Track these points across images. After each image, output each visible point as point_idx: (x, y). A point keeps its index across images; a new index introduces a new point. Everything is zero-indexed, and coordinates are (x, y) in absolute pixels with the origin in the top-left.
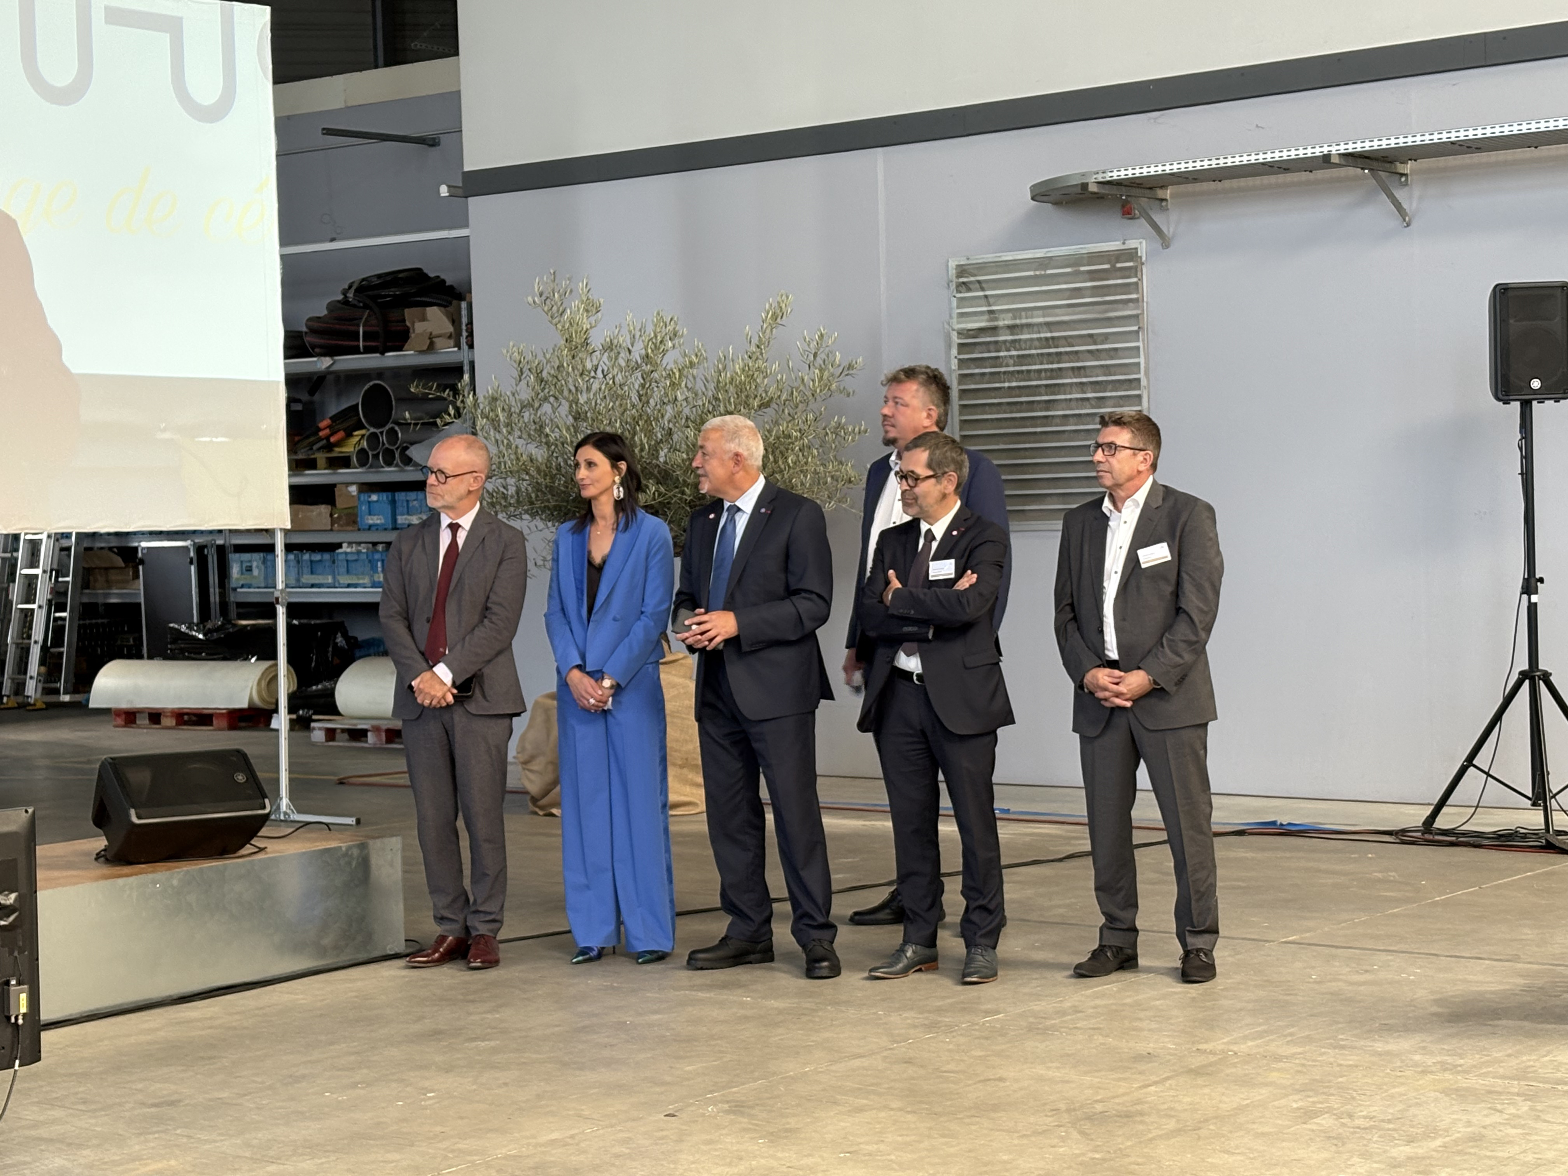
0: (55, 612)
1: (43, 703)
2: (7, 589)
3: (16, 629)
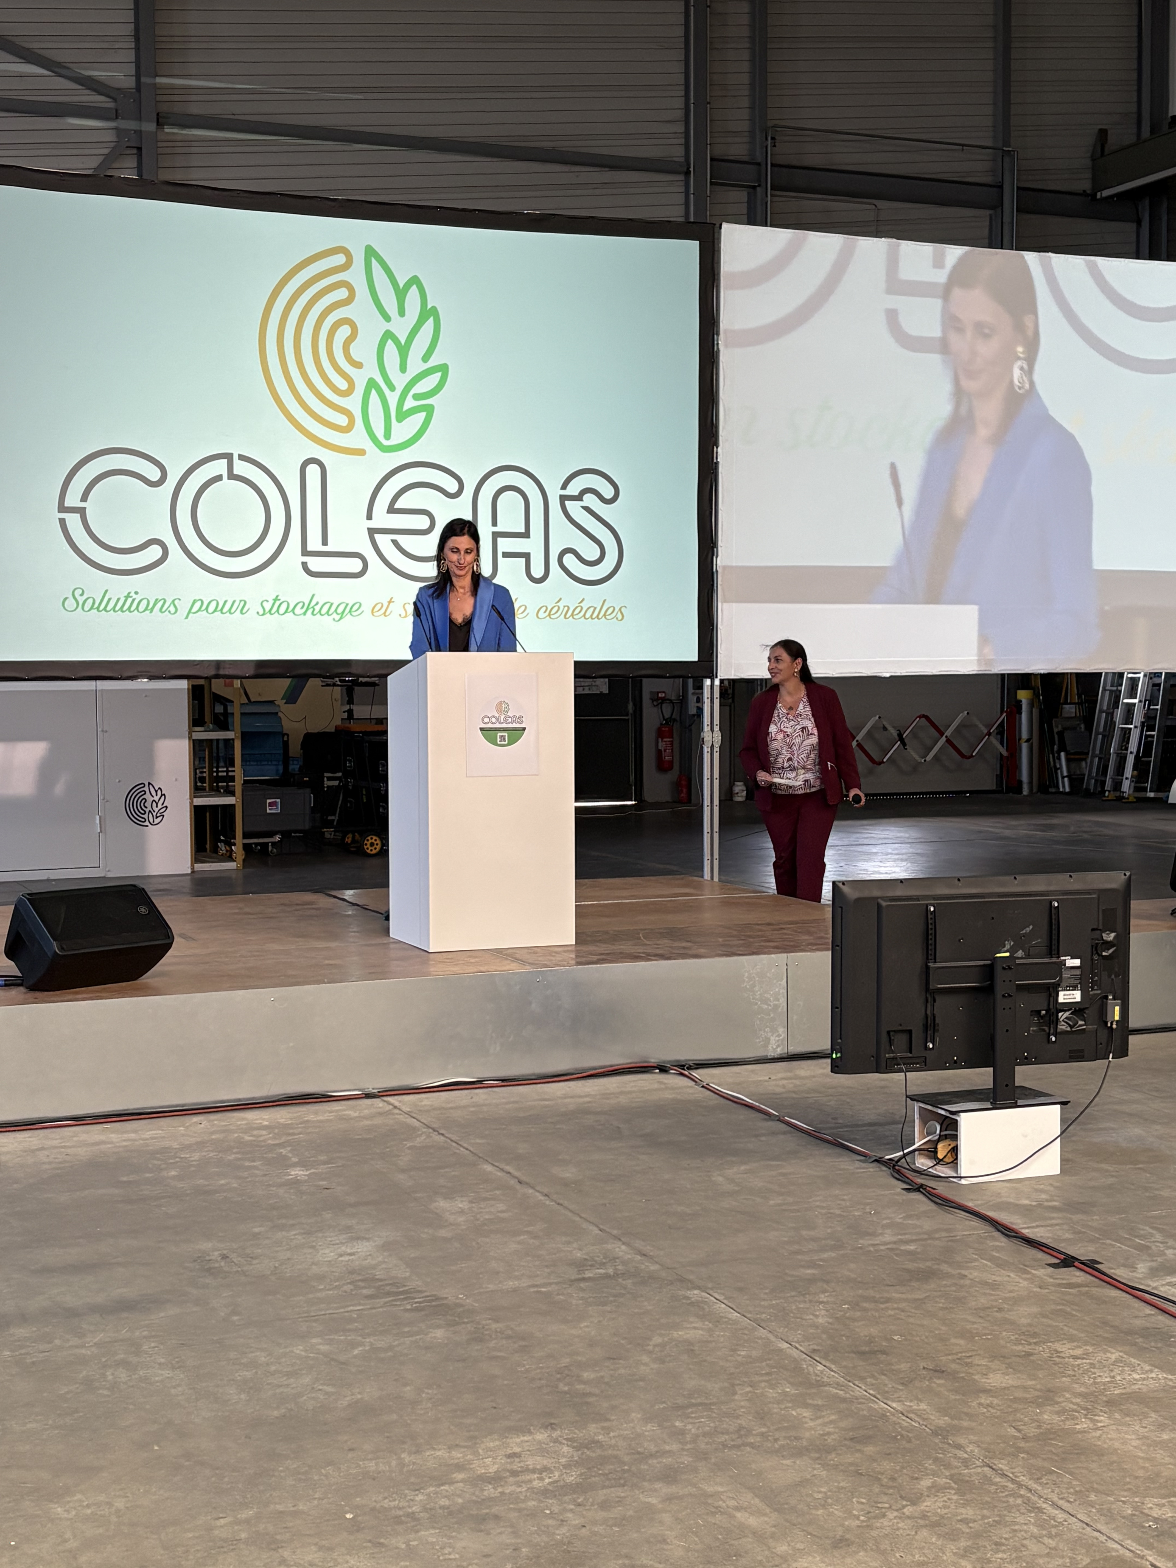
0: (1146, 731)
1: (1135, 798)
2: (1112, 714)
3: (1117, 743)
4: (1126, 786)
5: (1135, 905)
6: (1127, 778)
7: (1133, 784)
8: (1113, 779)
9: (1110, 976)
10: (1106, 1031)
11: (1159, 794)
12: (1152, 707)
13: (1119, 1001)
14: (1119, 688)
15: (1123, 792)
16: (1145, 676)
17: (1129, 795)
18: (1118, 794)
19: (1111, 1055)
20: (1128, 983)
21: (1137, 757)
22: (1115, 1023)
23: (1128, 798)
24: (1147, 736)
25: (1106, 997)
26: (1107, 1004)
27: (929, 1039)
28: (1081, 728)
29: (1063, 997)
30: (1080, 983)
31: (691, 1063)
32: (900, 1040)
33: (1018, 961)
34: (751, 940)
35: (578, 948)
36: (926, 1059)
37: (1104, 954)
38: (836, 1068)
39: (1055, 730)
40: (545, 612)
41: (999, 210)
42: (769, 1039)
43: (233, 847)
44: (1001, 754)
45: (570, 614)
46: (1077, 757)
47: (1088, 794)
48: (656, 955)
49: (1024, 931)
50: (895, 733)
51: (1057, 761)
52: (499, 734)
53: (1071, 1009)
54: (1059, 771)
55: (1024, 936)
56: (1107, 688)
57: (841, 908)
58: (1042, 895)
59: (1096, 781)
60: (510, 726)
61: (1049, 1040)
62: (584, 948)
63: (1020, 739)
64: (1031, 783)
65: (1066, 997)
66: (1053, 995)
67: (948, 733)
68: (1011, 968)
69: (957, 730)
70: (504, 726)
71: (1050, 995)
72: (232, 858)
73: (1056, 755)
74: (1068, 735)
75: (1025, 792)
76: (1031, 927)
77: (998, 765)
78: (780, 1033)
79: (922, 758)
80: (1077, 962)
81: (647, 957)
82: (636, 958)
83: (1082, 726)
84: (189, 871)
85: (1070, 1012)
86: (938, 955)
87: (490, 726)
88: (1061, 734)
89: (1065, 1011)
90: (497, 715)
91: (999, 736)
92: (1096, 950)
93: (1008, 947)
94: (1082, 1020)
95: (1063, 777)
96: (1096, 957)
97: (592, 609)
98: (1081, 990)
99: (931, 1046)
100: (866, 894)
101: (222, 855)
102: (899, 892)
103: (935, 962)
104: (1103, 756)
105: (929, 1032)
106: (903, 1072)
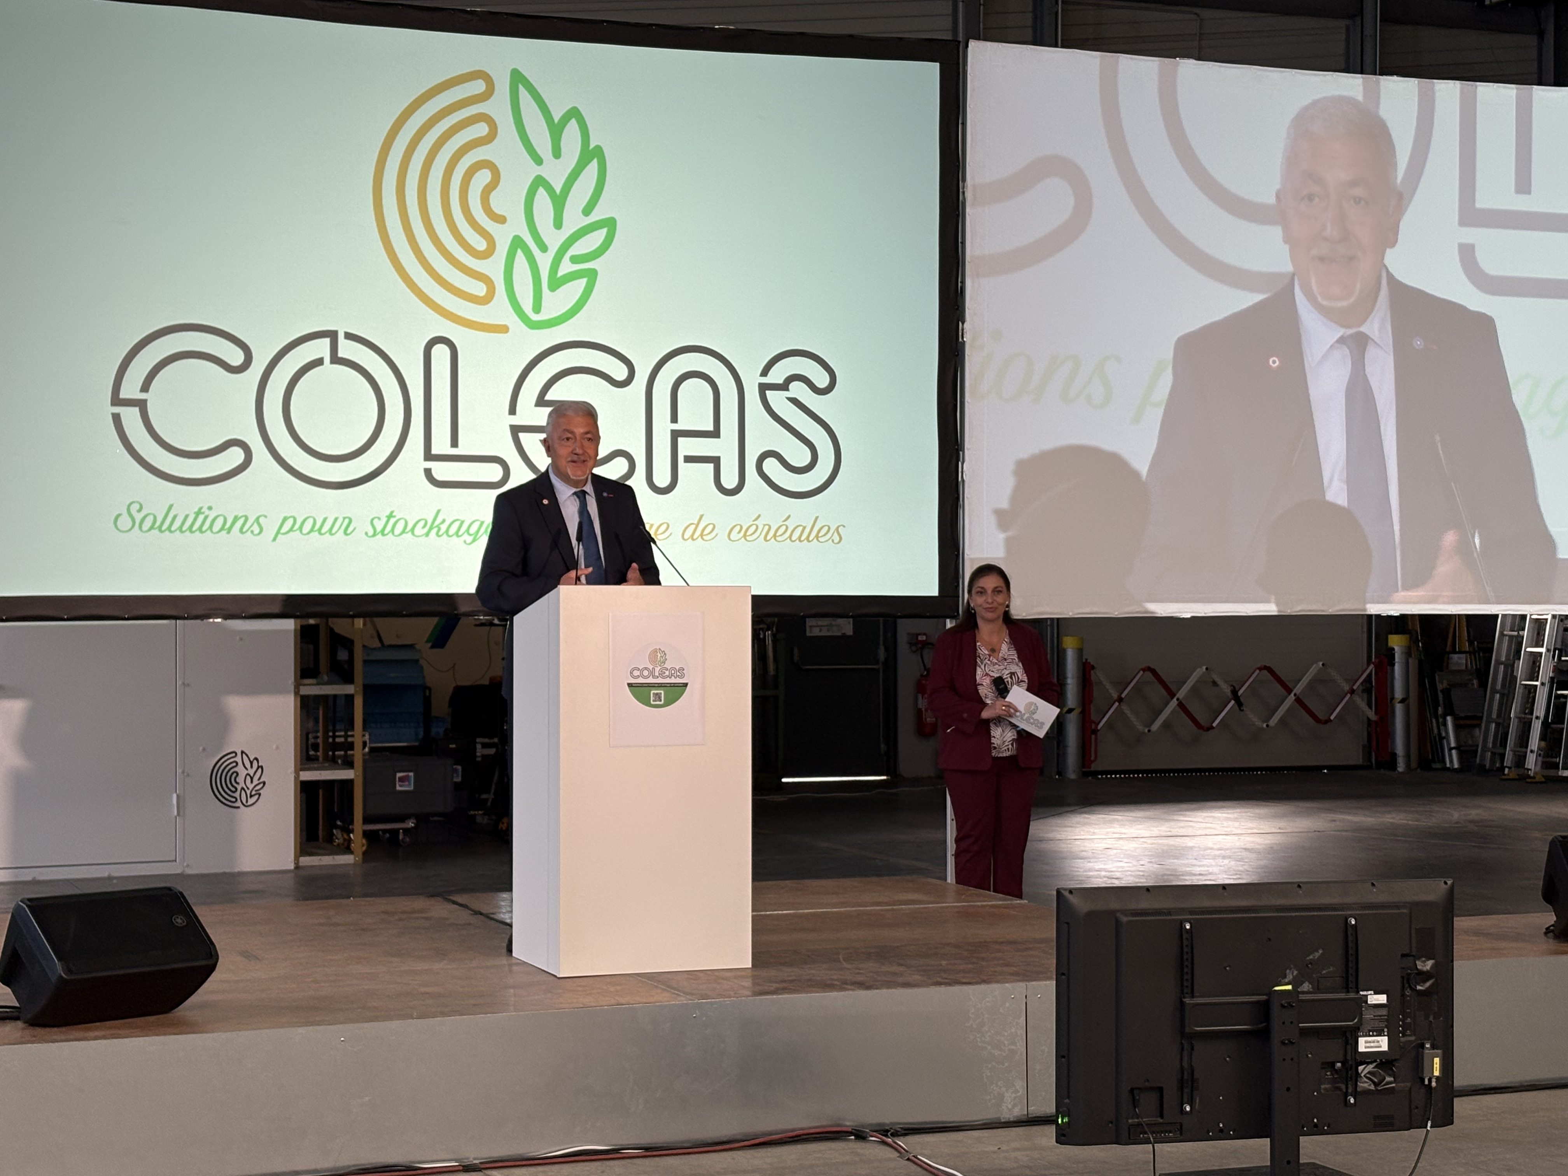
0: (1556, 690)
1: (1543, 776)
2: (1513, 666)
3: (1519, 705)
4: (1531, 762)
5: (1461, 923)
6: (1532, 751)
7: (1540, 759)
8: (1514, 752)
9: (1427, 1017)
10: (1423, 1090)
12: (1563, 659)
13: (1439, 1051)
14: (1521, 633)
15: (1528, 770)
16: (1554, 617)
17: (1535, 773)
18: (1521, 771)
19: (1429, 1124)
20: (1452, 1026)
21: (1545, 723)
22: (1434, 1080)
23: (1534, 778)
24: (1558, 697)
25: (1422, 1046)
26: (1423, 1053)
27: (1185, 1100)
28: (1473, 684)
29: (1365, 1044)
30: (1386, 1027)
31: (897, 1127)
32: (1148, 1101)
33: (1302, 997)
34: (984, 963)
35: (755, 973)
36: (1181, 1126)
37: (1419, 988)
38: (1063, 1138)
39: (1440, 687)
40: (740, 532)
41: (1358, 19)
42: (1003, 1096)
43: (352, 835)
44: (1368, 719)
45: (772, 535)
46: (1468, 722)
47: (1482, 771)
48: (854, 983)
49: (1311, 957)
50: (1227, 690)
51: (1442, 728)
52: (652, 692)
53: (1375, 1061)
54: (1445, 741)
55: (1311, 963)
56: (1505, 633)
57: (1068, 923)
58: (1335, 909)
59: (1493, 754)
60: (668, 681)
61: (1346, 1102)
62: (764, 973)
63: (1393, 698)
64: (1408, 756)
65: (1368, 1045)
66: (1350, 1042)
67: (1298, 690)
68: (1292, 1006)
69: (1311, 686)
70: (660, 680)
71: (1347, 1043)
72: (350, 849)
73: (1441, 720)
74: (1455, 695)
75: (1401, 767)
76: (1321, 951)
77: (1366, 734)
78: (1018, 1087)
79: (1264, 722)
80: (1382, 999)
81: (843, 985)
82: (827, 986)
83: (1475, 682)
84: (292, 866)
85: (1375, 1064)
86: (1196, 987)
87: (641, 680)
88: (1447, 692)
89: (1368, 1063)
90: (651, 667)
91: (1365, 695)
92: (1408, 983)
93: (1290, 977)
94: (1390, 1076)
95: (1451, 749)
96: (1408, 992)
97: (800, 528)
98: (1388, 1035)
99: (1188, 1109)
100: (1101, 906)
101: (338, 845)
102: (1144, 904)
103: (1193, 997)
104: (1501, 721)
105: (1186, 1090)
106: (1151, 1143)
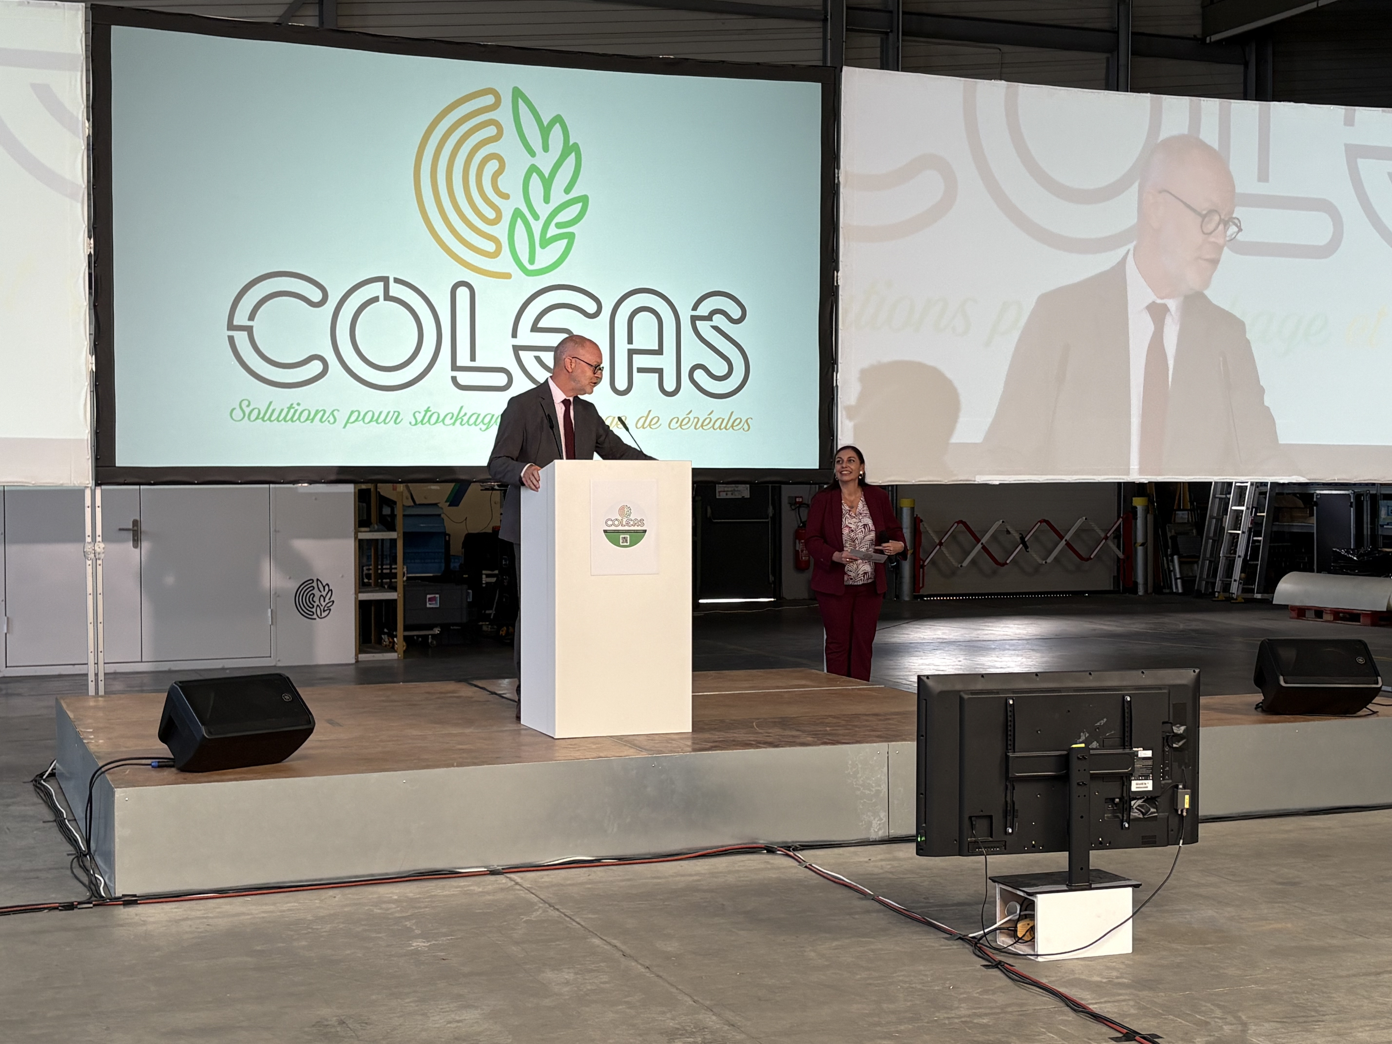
0: (1253, 537)
1: (1243, 598)
2: (1222, 520)
3: (1226, 547)
4: (1235, 588)
5: (1205, 701)
6: (1235, 581)
7: (1241, 586)
8: (1223, 581)
9: (1180, 766)
10: (1177, 819)
11: (1266, 595)
12: (1258, 514)
13: (1189, 790)
14: (1228, 496)
15: (1233, 594)
16: (1252, 484)
17: (1237, 596)
18: (1227, 595)
19: (1181, 842)
20: (1198, 772)
21: (1245, 560)
22: (1185, 811)
23: (1236, 599)
24: (1254, 541)
25: (1177, 787)
26: (1177, 792)
27: (1008, 824)
28: (1193, 533)
29: (1135, 786)
30: (1151, 773)
31: (797, 844)
32: (982, 825)
33: (1092, 752)
34: (857, 729)
35: (694, 736)
36: (1005, 843)
37: (1175, 746)
38: (921, 851)
39: (1169, 534)
40: (677, 422)
41: (1114, 54)
42: (871, 823)
43: (395, 639)
44: (1118, 558)
45: (700, 425)
46: (1189, 560)
47: (1199, 595)
48: (765, 743)
49: (1099, 723)
50: (1018, 537)
51: (1171, 564)
53: (1143, 798)
54: (1172, 574)
55: (1099, 728)
56: (1217, 495)
57: (926, 700)
58: (1115, 690)
59: (1207, 582)
61: (1122, 827)
62: (700, 736)
63: (1136, 543)
64: (1146, 584)
65: (1138, 786)
66: (1125, 784)
67: (1067, 537)
68: (1086, 759)
69: (1076, 534)
71: (1123, 785)
72: (394, 649)
73: (1170, 558)
74: (1180, 540)
75: (1141, 591)
76: (1106, 719)
77: (1116, 568)
78: (882, 817)
79: (1044, 560)
80: (1148, 753)
81: (758, 744)
83: (1195, 531)
84: (353, 661)
85: (1142, 800)
86: (1017, 745)
88: (1174, 538)
89: (1138, 799)
91: (1116, 540)
92: (1167, 742)
93: (1083, 738)
94: (1154, 808)
95: (1176, 579)
96: (1166, 749)
97: (720, 420)
98: (1152, 779)
99: (1010, 831)
100: (950, 687)
102: (980, 686)
103: (1014, 752)
104: (1213, 559)
105: (1008, 818)
106: (984, 855)
